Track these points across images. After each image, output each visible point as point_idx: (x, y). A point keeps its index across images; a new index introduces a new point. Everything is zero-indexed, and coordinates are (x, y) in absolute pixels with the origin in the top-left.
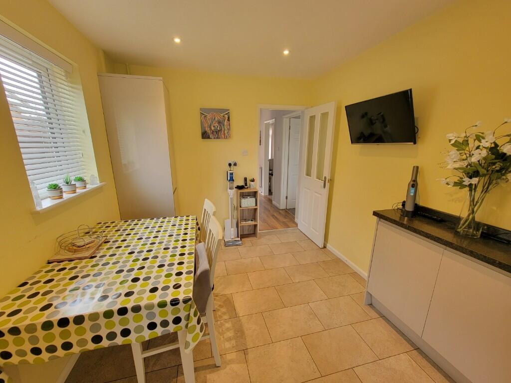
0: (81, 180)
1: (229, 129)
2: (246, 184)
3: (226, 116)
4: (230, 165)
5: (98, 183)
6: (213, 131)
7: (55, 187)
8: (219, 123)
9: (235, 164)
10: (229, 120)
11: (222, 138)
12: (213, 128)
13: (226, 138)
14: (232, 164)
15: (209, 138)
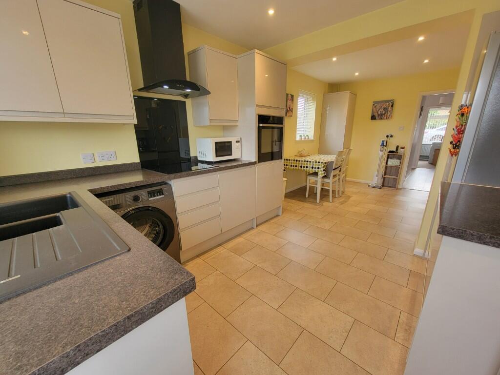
0: (308, 136)
1: (391, 113)
2: (397, 150)
3: (391, 104)
4: (387, 136)
5: (313, 138)
6: (379, 115)
7: (301, 136)
8: (385, 109)
9: (392, 136)
10: (392, 106)
11: (384, 119)
12: (379, 113)
13: (387, 118)
14: (389, 136)
15: (375, 119)
